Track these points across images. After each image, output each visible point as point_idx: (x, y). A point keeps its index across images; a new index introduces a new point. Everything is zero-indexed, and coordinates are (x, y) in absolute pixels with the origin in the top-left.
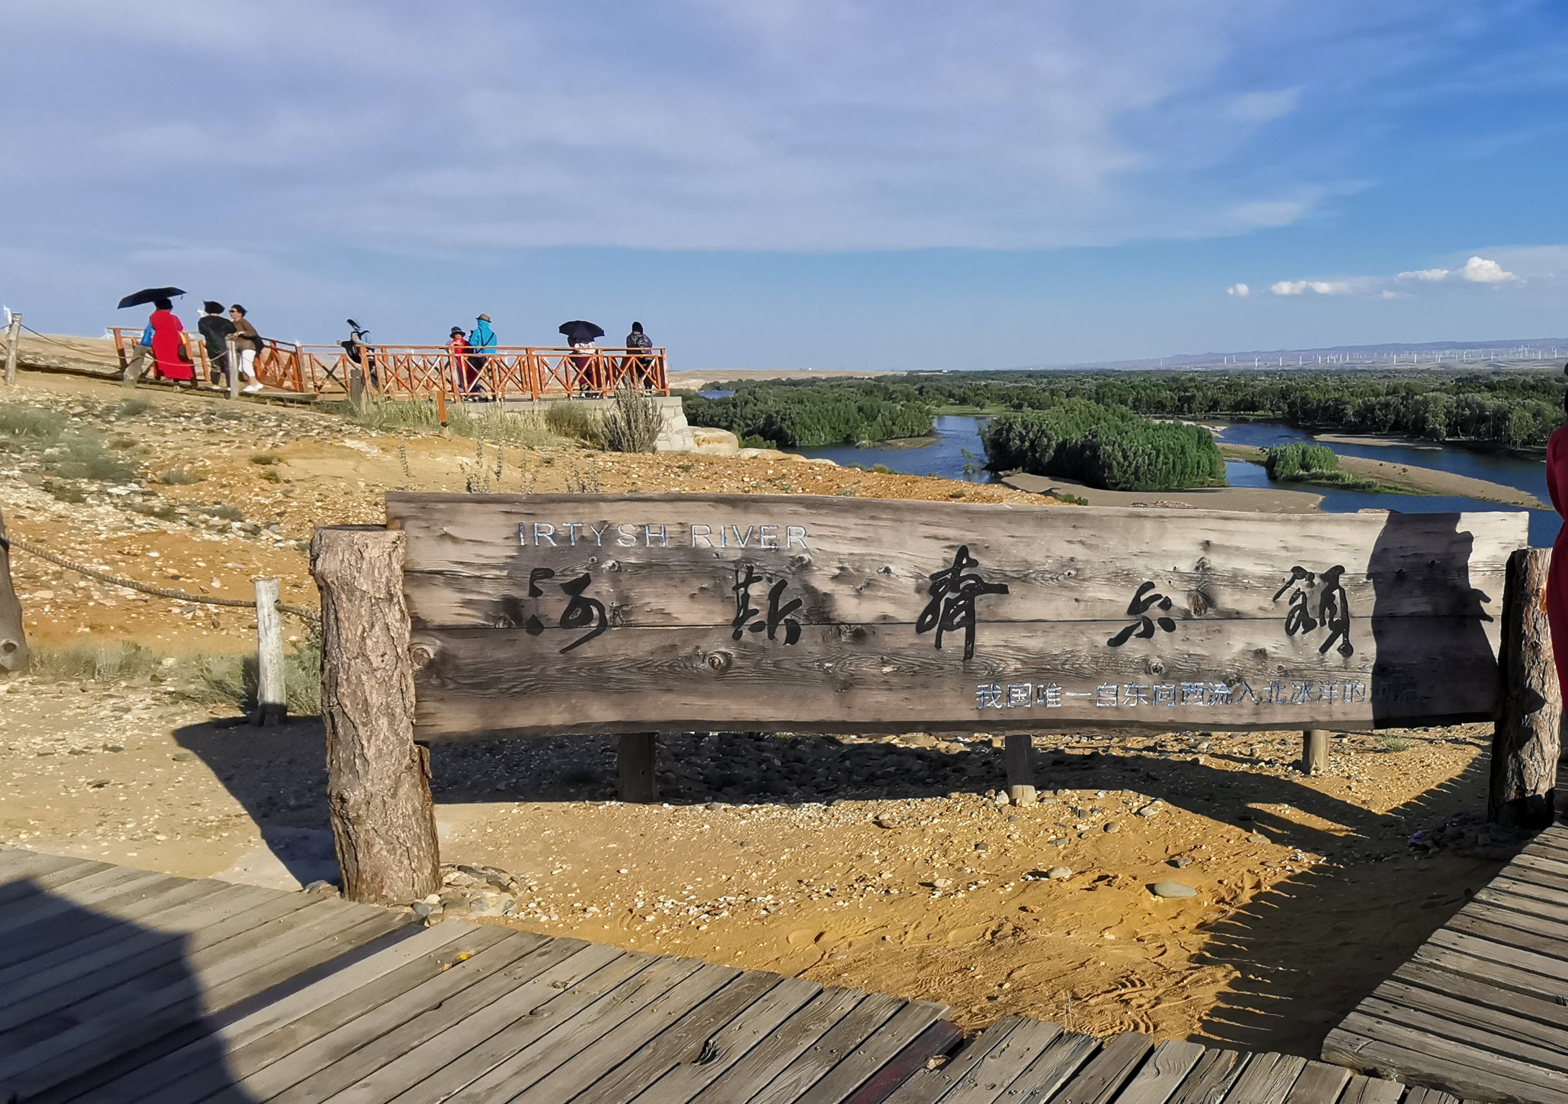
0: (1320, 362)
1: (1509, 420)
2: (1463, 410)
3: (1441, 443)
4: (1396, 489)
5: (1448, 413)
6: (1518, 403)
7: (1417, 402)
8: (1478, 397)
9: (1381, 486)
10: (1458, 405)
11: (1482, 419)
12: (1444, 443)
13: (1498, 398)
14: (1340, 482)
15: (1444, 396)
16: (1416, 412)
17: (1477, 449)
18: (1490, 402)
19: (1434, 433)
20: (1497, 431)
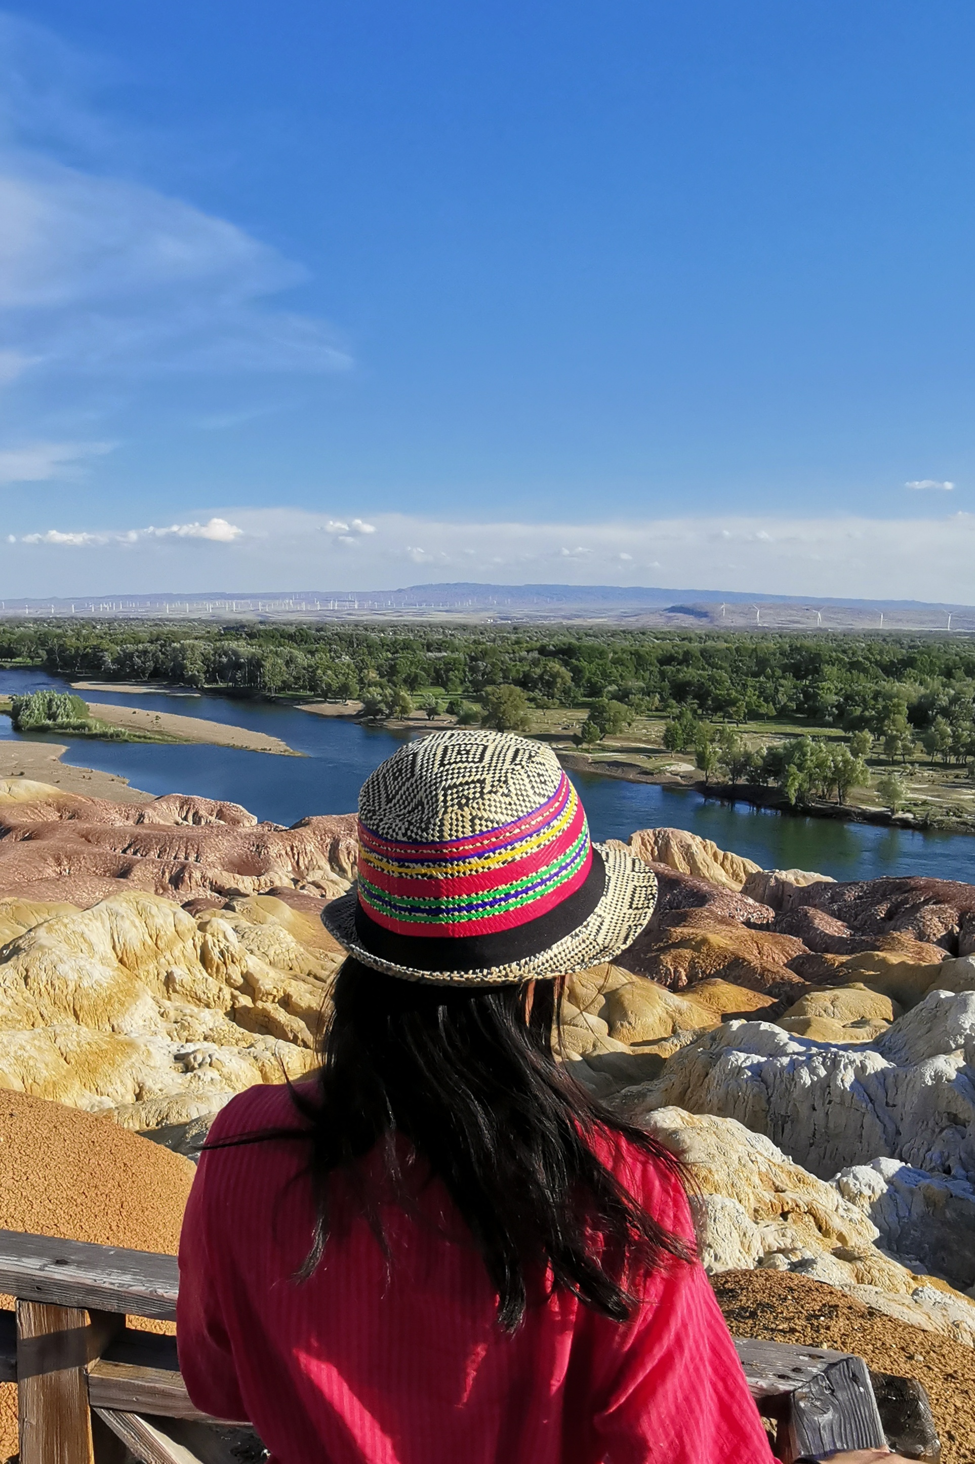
0: (92, 611)
1: (263, 666)
2: (220, 657)
3: (199, 689)
4: (145, 737)
5: (205, 659)
6: (271, 651)
7: (174, 649)
8: (234, 645)
9: (130, 735)
10: (216, 653)
11: (238, 666)
12: (203, 691)
13: (252, 645)
14: (86, 731)
15: (200, 643)
16: (174, 659)
17: (233, 695)
18: (244, 649)
19: (192, 681)
20: (252, 678)
